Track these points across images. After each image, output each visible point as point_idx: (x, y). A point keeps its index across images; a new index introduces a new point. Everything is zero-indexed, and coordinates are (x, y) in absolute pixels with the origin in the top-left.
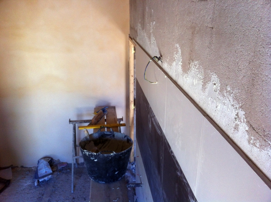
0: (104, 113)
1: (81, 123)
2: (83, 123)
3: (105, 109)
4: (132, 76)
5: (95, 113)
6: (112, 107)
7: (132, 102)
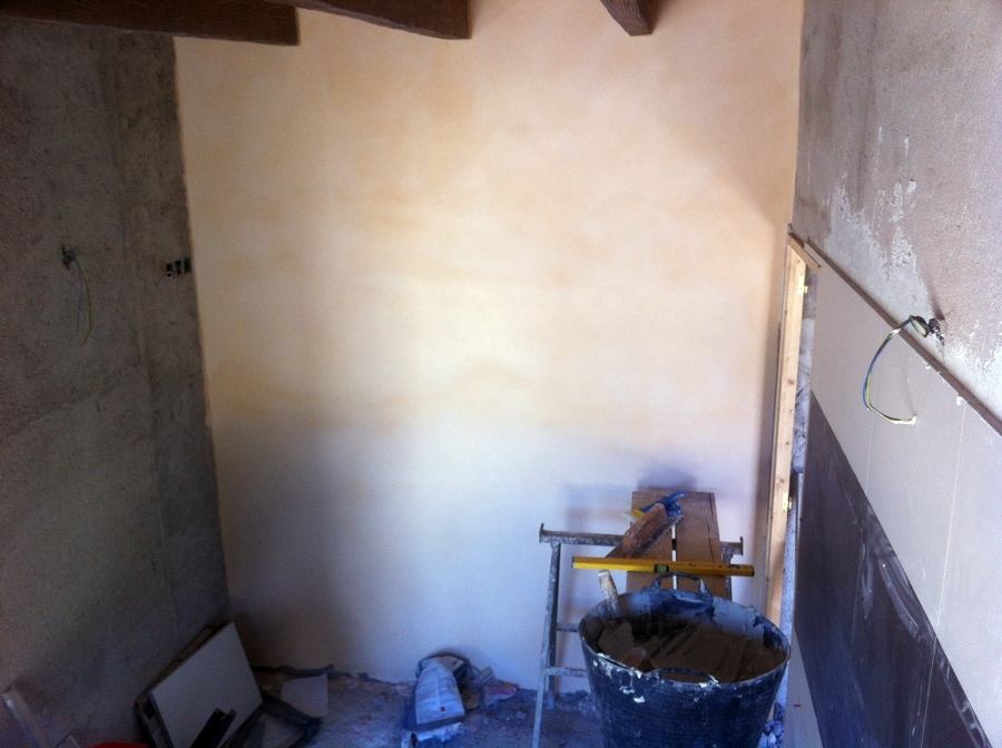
0: (669, 516)
1: (580, 543)
2: (589, 544)
3: (673, 502)
4: (791, 382)
5: (637, 511)
6: (703, 494)
7: (782, 481)
